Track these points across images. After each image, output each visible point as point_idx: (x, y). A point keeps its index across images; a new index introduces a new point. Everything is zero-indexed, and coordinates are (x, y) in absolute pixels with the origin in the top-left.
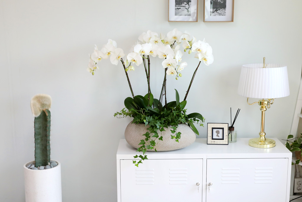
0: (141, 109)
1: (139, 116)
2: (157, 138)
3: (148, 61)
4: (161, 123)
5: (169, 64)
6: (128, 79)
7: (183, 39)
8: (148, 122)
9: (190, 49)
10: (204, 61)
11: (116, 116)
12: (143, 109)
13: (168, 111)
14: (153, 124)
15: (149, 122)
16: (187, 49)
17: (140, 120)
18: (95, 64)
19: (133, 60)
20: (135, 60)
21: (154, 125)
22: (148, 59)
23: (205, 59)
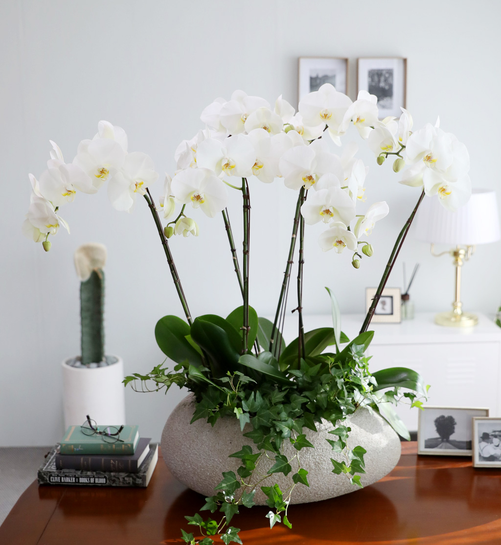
0: (229, 373)
1: (218, 393)
2: (286, 474)
3: (244, 196)
4: (292, 415)
5: (327, 211)
6: (170, 261)
7: (355, 120)
8: (248, 415)
9: (397, 154)
10: (441, 195)
11: (128, 385)
12: (232, 374)
13: (311, 366)
14: (265, 422)
15: (252, 415)
16: (387, 154)
17: (221, 405)
18: (53, 209)
19: (192, 196)
20: (202, 196)
21: (269, 424)
22: (243, 189)
23: (443, 190)
